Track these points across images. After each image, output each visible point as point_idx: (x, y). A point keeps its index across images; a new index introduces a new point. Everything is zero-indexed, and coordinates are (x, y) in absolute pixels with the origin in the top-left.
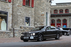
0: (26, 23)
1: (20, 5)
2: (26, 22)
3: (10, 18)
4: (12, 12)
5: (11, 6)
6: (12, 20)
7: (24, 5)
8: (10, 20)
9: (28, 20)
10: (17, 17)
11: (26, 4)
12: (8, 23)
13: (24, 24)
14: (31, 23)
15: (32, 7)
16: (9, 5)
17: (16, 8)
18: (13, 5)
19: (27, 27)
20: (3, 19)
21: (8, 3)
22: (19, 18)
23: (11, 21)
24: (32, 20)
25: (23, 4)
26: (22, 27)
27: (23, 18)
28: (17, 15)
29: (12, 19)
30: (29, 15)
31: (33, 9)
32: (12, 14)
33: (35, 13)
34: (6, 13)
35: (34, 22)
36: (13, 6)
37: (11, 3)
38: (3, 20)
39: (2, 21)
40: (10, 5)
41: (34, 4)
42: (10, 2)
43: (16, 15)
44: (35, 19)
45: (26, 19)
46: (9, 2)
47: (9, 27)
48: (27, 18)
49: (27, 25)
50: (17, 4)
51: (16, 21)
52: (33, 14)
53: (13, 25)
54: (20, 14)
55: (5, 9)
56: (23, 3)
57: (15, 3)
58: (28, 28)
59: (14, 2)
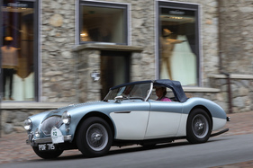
3: (208, 31)
4: (215, 4)
8: (209, 38)
10: (240, 26)
12: (201, 52)
22: (248, 28)
23: (214, 45)
28: (238, 18)
29: (220, 34)
43: (234, 15)
47: (207, 69)
51: (235, 40)
53: (224, 62)
54: (250, 9)
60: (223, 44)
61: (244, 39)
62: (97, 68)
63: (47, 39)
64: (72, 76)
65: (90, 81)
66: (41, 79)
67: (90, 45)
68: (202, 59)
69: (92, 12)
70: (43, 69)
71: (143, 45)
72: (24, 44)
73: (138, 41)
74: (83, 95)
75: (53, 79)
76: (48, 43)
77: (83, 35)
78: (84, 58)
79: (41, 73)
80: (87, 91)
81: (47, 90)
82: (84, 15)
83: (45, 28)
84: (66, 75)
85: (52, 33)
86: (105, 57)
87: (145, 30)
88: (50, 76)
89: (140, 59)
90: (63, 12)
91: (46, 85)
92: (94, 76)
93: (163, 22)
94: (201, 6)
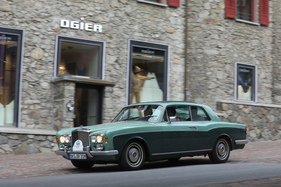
0: (240, 87)
1: (213, 16)
2: (239, 83)
3: (175, 70)
4: (182, 45)
5: (181, 21)
6: (186, 76)
7: (232, 16)
8: (176, 77)
9: (246, 76)
10: (205, 67)
11: (237, 11)
12: (169, 88)
13: (231, 91)
14: (260, 89)
15: (262, 25)
16: (171, 19)
17: (198, 28)
18: (186, 16)
19: (246, 106)
20: (150, 75)
21: (168, 11)
22: (212, 69)
23: (181, 83)
24: (262, 75)
25: (225, 14)
26: (224, 105)
27: (228, 67)
28: (203, 59)
29: (186, 73)
30: (252, 55)
31: (267, 32)
32: (185, 55)
33: (274, 48)
34: (161, 51)
35: (271, 86)
36: (186, 21)
37: (181, 11)
38: (149, 79)
39: (143, 80)
40: (175, 17)
41: (271, 11)
42: (175, 7)
43: (199, 57)
44: (273, 73)
45: (239, 73)
46: (170, 6)
48: (242, 70)
49: (244, 97)
50: (201, 15)
51: (200, 79)
52: (268, 54)
54: (215, 52)
55: (157, 36)
56: (225, 9)
57: (194, 9)
58: (246, 110)
59: (190, 5)
60: (189, 82)
61: (207, 79)
62: (72, 99)
63: (28, 70)
64: (49, 105)
65: (65, 110)
66: (20, 106)
67: (66, 78)
68: (168, 95)
69: (70, 48)
70: (23, 98)
71: (115, 80)
72: (8, 74)
73: (111, 76)
74: (58, 123)
75: (32, 107)
76: (28, 74)
77: (61, 68)
78: (61, 90)
79: (20, 101)
80: (61, 120)
81: (26, 117)
82: (63, 50)
83: (27, 60)
84: (43, 104)
85: (33, 65)
86: (80, 90)
87: (117, 66)
88: (29, 105)
89: (112, 92)
90: (43, 46)
91: (25, 112)
92: (69, 106)
93: (134, 60)
94: (169, 47)
